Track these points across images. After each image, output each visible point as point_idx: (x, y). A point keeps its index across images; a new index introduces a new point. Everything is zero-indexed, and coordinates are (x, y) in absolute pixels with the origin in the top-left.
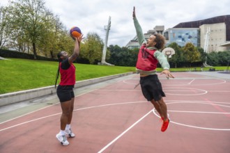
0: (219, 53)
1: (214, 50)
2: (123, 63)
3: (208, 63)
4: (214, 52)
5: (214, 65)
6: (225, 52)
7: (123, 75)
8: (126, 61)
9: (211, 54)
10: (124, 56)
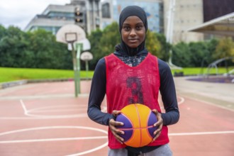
0: (191, 44)
1: (183, 39)
2: (11, 60)
3: (174, 62)
4: (182, 43)
5: (184, 66)
6: (199, 44)
7: (8, 86)
8: (18, 56)
9: (178, 46)
10: (12, 46)
